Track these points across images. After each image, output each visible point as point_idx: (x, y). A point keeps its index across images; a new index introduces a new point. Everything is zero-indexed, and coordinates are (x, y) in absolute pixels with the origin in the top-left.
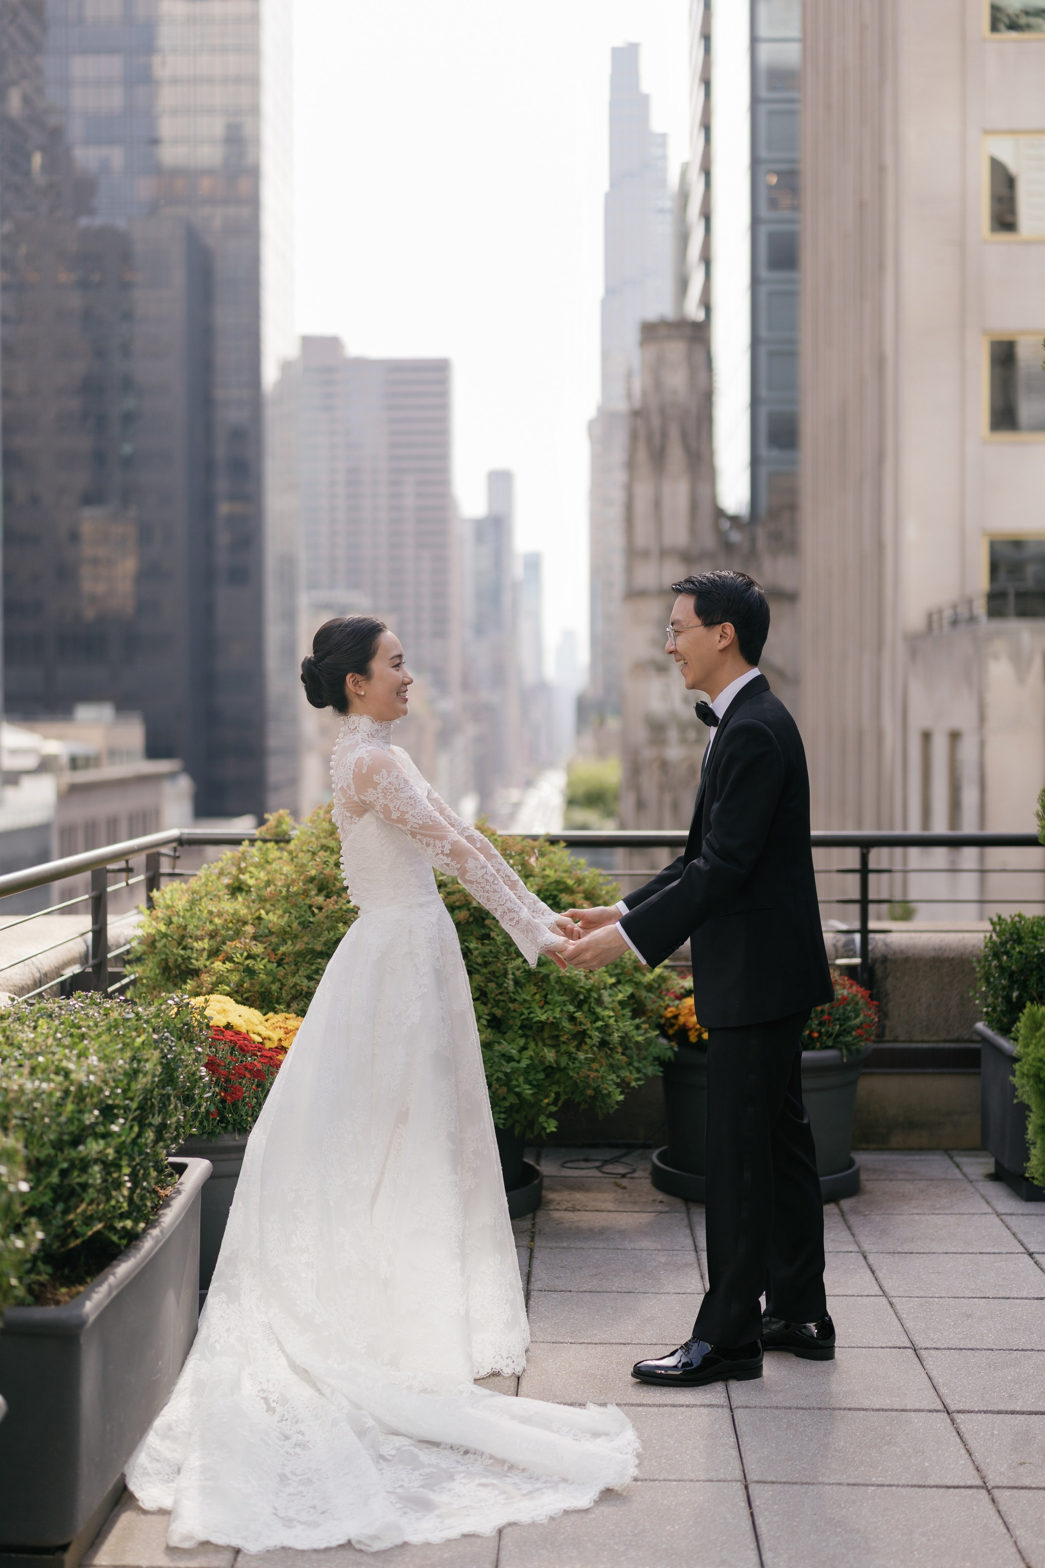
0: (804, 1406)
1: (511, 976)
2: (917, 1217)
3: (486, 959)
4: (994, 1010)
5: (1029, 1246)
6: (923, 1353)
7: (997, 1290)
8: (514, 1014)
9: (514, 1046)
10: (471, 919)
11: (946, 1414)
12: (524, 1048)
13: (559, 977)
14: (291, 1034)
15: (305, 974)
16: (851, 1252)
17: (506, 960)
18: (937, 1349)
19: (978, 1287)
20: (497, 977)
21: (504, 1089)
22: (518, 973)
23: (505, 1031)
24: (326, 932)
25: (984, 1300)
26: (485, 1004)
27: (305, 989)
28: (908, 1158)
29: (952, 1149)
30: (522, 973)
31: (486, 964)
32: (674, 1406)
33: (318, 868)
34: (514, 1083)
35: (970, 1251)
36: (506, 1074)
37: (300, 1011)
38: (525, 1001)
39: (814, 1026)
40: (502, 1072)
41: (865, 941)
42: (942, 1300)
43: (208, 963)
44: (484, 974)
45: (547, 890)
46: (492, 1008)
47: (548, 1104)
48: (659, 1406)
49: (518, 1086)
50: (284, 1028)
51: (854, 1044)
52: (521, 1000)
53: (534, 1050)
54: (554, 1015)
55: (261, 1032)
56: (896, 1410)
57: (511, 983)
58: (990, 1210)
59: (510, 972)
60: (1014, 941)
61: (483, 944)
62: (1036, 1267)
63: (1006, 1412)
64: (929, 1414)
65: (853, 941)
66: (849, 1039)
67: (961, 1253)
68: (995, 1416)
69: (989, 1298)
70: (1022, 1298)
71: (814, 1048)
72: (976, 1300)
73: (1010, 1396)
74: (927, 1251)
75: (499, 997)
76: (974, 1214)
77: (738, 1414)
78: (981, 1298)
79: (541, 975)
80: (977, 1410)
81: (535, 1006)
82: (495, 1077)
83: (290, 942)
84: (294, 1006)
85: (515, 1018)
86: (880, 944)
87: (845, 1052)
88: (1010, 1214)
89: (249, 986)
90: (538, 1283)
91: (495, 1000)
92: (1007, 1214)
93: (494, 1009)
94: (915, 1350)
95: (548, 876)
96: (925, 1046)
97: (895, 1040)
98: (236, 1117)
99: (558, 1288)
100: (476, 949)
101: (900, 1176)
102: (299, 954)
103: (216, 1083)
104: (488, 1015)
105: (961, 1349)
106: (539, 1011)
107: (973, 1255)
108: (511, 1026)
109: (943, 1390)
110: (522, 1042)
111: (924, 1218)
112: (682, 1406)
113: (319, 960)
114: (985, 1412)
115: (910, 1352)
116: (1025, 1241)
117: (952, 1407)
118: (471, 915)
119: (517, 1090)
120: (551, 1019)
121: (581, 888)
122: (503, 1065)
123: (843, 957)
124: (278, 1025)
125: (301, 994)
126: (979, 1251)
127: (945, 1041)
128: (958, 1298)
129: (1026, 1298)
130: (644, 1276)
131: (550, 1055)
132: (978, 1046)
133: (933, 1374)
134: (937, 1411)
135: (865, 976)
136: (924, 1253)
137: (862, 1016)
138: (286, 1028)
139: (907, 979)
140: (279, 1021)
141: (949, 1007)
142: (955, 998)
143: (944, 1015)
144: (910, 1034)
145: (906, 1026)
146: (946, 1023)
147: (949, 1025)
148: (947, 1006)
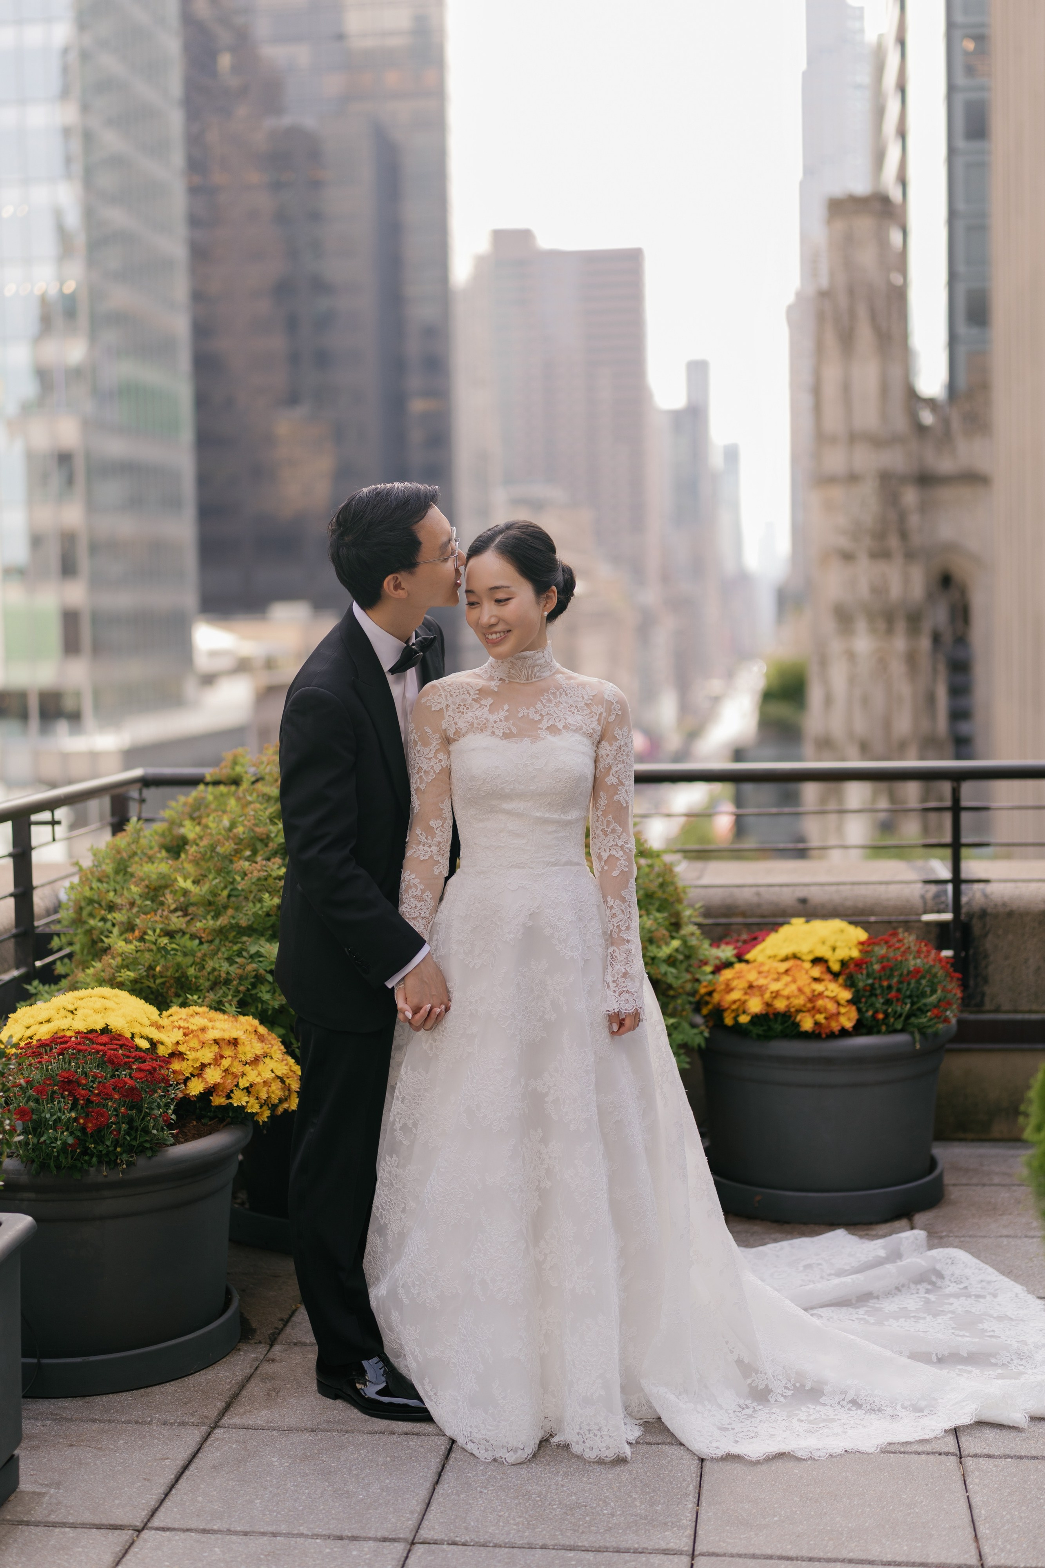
0: (792, 1553)
2: (1005, 1241)
14: (191, 1036)
15: (226, 956)
18: (989, 1456)
24: (251, 905)
27: (223, 975)
32: (618, 1551)
37: (215, 1002)
39: (878, 1005)
41: (957, 893)
43: (120, 940)
48: (598, 1550)
50: (184, 1028)
51: (930, 1026)
55: (150, 1036)
65: (945, 892)
66: (923, 1020)
71: (879, 1032)
83: (210, 916)
84: (210, 996)
86: (978, 895)
87: (917, 1036)
94: (961, 1458)
96: (1033, 1017)
97: (997, 1010)
98: (100, 1148)
101: (996, 1180)
102: (219, 932)
103: (71, 1107)
105: (1021, 1457)
109: (983, 1530)
113: (245, 939)
115: (953, 1460)
123: (932, 912)
124: (176, 1024)
133: (976, 1500)
135: (958, 934)
137: (939, 992)
138: (188, 1028)
139: (1010, 937)
140: (181, 1019)
144: (1016, 1003)
145: (1010, 993)
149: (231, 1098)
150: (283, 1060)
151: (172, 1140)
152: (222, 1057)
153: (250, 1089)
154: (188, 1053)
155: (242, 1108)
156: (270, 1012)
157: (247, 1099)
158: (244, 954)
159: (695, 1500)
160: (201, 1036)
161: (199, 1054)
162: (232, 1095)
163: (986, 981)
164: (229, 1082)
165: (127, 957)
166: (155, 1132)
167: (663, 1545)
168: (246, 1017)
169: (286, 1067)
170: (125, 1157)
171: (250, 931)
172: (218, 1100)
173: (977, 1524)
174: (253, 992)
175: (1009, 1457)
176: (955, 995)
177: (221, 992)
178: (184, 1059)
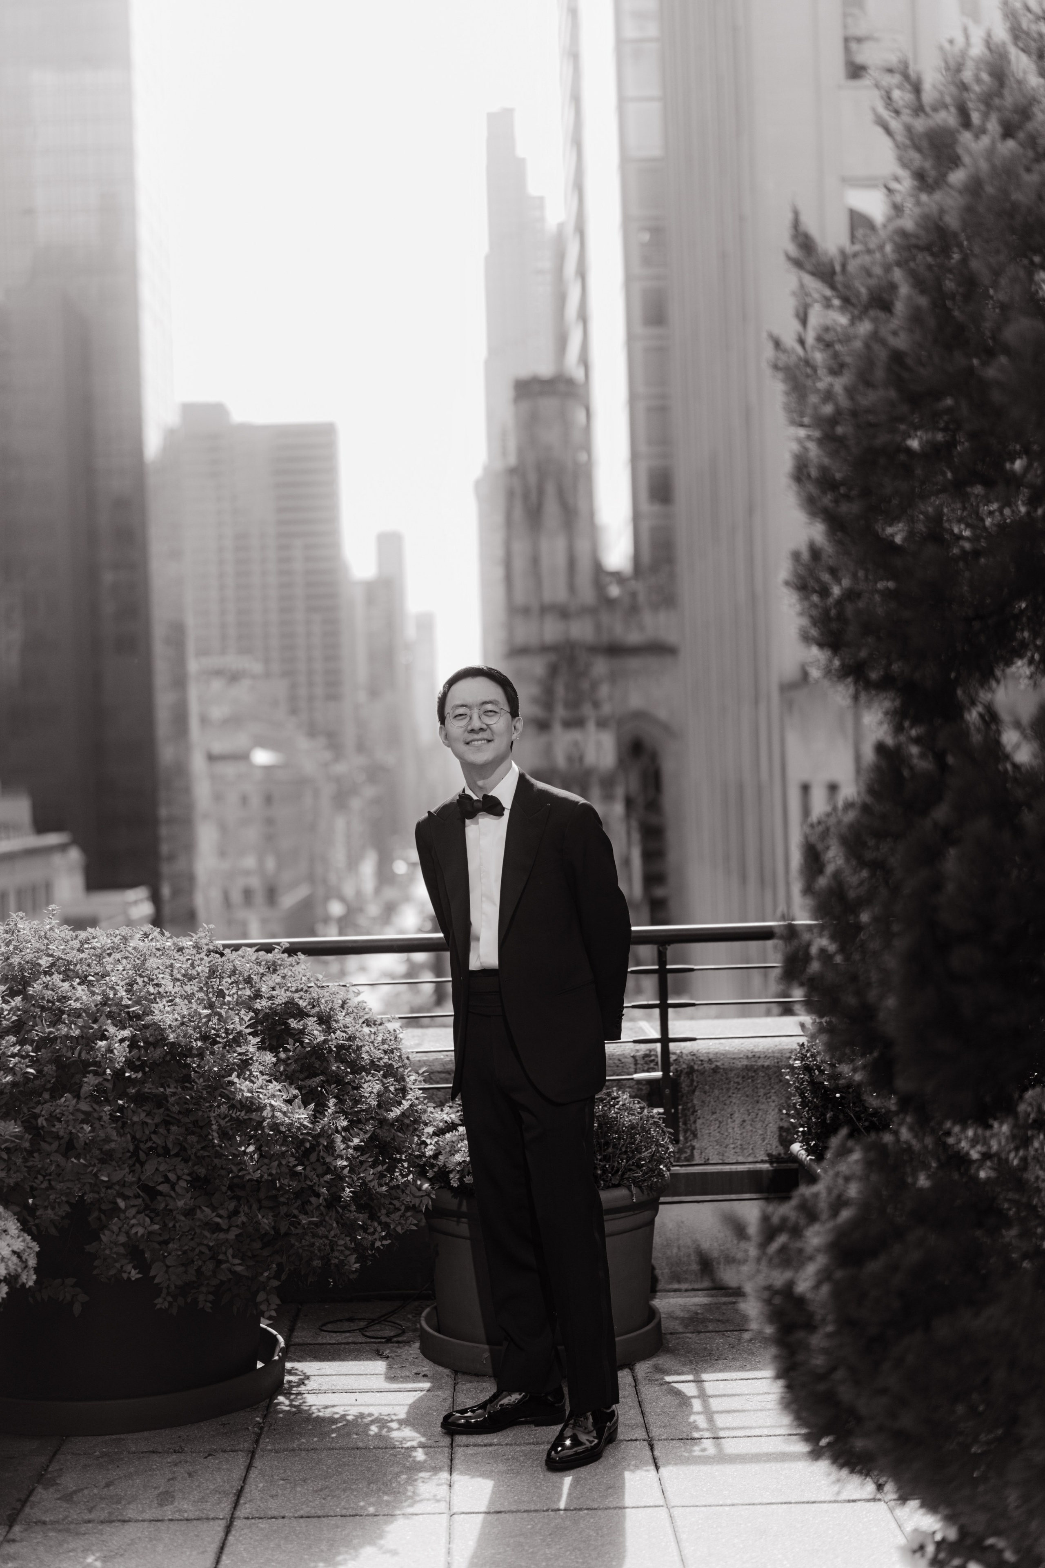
1: (214, 1127)
3: (187, 1106)
4: (809, 1131)
8: (223, 1172)
12: (236, 1213)
16: (636, 1440)
22: (223, 1123)
26: (186, 1160)
30: (229, 1121)
36: (210, 1248)
41: (665, 1051)
46: (194, 1165)
47: (269, 1278)
51: (645, 1181)
53: (246, 1215)
57: (215, 1134)
59: (213, 1122)
61: (183, 1088)
65: (654, 1051)
66: (639, 1174)
69: (790, 1503)
75: (201, 1152)
78: (782, 1503)
82: (197, 1251)
86: (683, 1054)
87: (634, 1191)
90: (247, 1506)
93: (196, 1167)
95: (277, 997)
96: (740, 1168)
97: (706, 1163)
99: (271, 1513)
100: (174, 1094)
104: (188, 1175)
122: (206, 1237)
123: (643, 1070)
127: (763, 1162)
130: (380, 1489)
131: (266, 1221)
132: (794, 1166)
135: (667, 1092)
137: (653, 1147)
139: (716, 1092)
141: (766, 1123)
142: (773, 1113)
143: (760, 1132)
144: (723, 1155)
145: (717, 1147)
146: (764, 1141)
147: (767, 1144)
148: (763, 1122)
150: (18, 1237)
156: (5, 1190)
163: (695, 1136)
169: (22, 1244)
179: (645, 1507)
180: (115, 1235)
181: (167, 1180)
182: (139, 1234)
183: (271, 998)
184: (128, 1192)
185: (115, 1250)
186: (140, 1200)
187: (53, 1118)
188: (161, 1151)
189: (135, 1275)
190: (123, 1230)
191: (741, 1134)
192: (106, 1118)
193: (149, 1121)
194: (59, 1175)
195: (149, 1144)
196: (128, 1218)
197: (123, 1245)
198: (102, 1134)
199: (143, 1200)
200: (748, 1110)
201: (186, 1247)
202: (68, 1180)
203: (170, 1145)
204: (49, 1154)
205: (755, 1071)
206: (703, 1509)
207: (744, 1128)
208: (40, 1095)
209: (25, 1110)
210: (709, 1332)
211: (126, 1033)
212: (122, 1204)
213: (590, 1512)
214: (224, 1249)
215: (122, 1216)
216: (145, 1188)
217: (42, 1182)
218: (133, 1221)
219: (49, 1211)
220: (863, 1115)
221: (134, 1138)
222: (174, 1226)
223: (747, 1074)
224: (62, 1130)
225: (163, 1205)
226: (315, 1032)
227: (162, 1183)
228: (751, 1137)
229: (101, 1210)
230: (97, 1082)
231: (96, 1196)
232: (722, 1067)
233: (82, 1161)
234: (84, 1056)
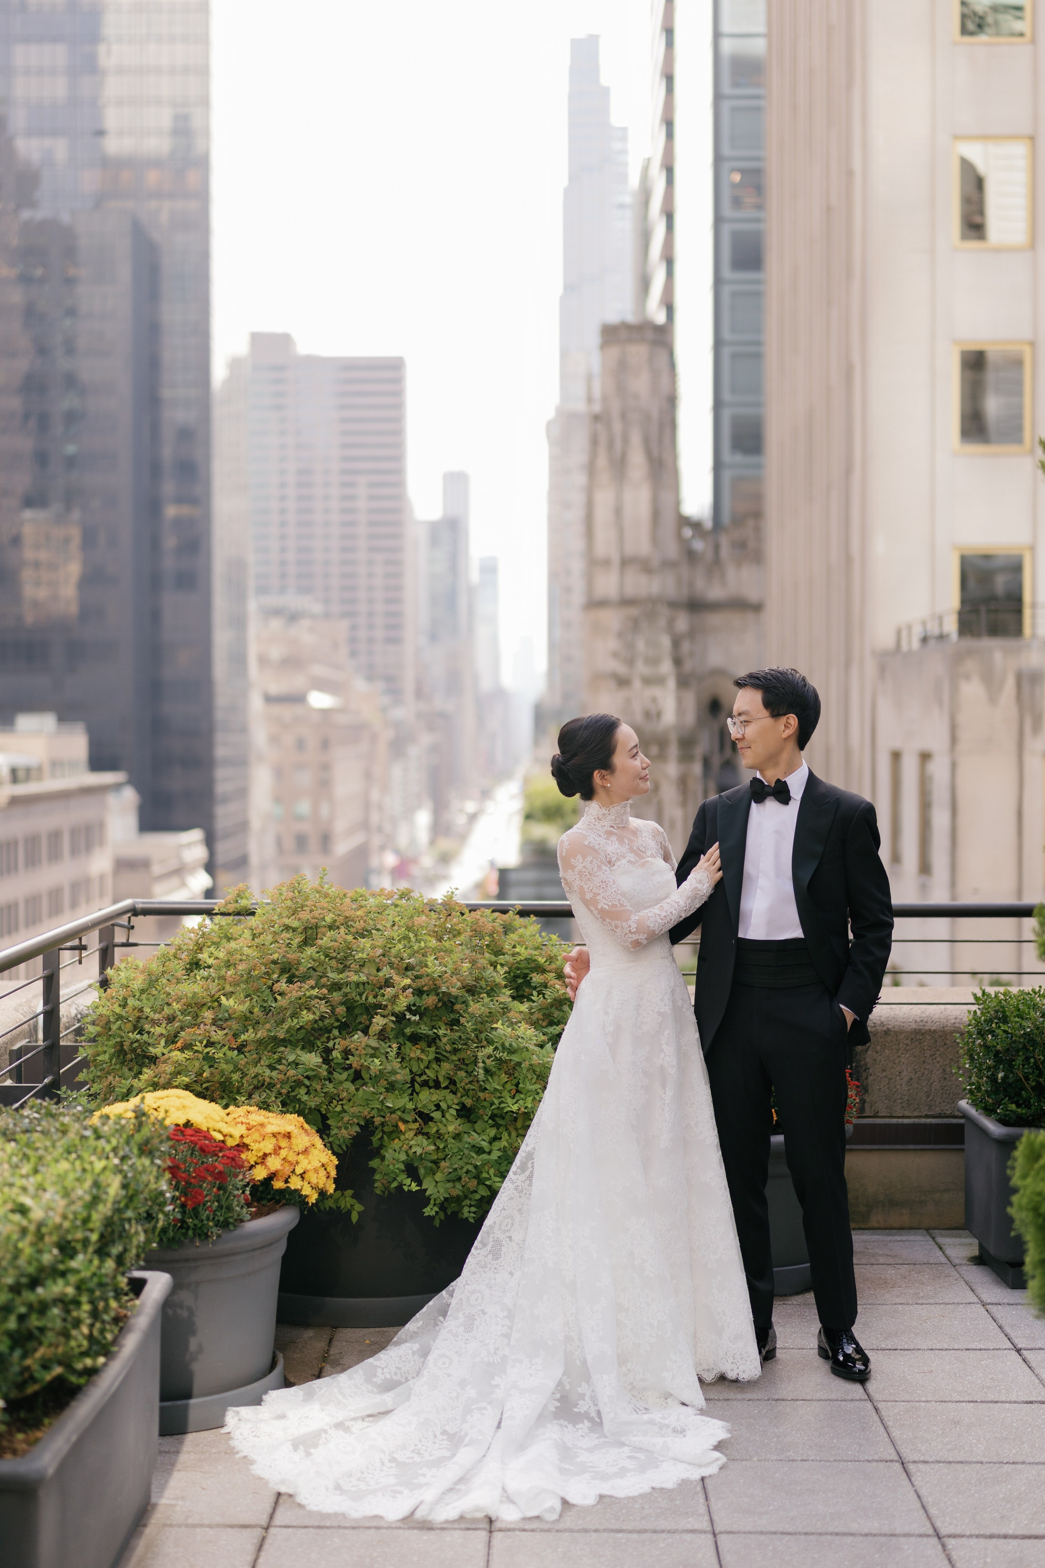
0: (790, 1530)
1: (481, 1065)
2: (900, 1307)
3: (455, 1046)
4: (978, 1089)
5: (1016, 1341)
6: (911, 1467)
7: (986, 1393)
8: (485, 1104)
9: (485, 1137)
10: (440, 1004)
11: (936, 1539)
12: (496, 1139)
13: (531, 1065)
14: (253, 1130)
15: (267, 1063)
17: (476, 1047)
18: (925, 1462)
19: (965, 1389)
20: (467, 1065)
21: (475, 1182)
22: (488, 1062)
23: (474, 1120)
24: (289, 1020)
25: (972, 1404)
26: (455, 1093)
27: (268, 1080)
28: (890, 1238)
29: (935, 1229)
30: (492, 1060)
31: (455, 1051)
32: (655, 1532)
33: (281, 951)
34: (485, 1175)
35: (956, 1347)
36: (476, 1167)
37: (262, 1103)
38: (496, 1089)
40: (471, 1164)
42: (929, 1405)
43: (165, 1051)
44: (453, 1061)
45: (518, 969)
46: (462, 1097)
48: (640, 1532)
49: (489, 1179)
50: (246, 1123)
52: (492, 1090)
54: (526, 1105)
55: (222, 1129)
56: (885, 1535)
57: (481, 1071)
58: (975, 1300)
59: (480, 1061)
60: (999, 1019)
61: (452, 1030)
62: (1024, 1365)
63: (999, 1537)
64: (919, 1539)
67: (946, 1350)
68: (987, 1540)
69: (976, 1402)
70: (1010, 1402)
72: (964, 1404)
73: (1003, 1517)
74: (912, 1347)
75: (469, 1085)
76: (958, 1304)
77: (722, 1539)
78: (969, 1402)
79: (512, 1063)
80: (968, 1533)
81: (506, 1094)
82: (465, 1170)
83: (251, 1030)
84: (256, 1097)
85: (485, 1107)
88: (996, 1304)
89: (208, 1075)
91: (464, 1089)
92: (992, 1304)
93: (464, 1098)
94: (903, 1464)
95: (518, 953)
96: (906, 1121)
97: (875, 1116)
98: (196, 1222)
100: (445, 1035)
101: (882, 1260)
102: (260, 1042)
103: (175, 1186)
104: (457, 1104)
105: (950, 1462)
106: (510, 1101)
107: (959, 1352)
108: (482, 1115)
109: (933, 1511)
110: (493, 1132)
111: (907, 1308)
112: (663, 1531)
113: (282, 1049)
114: (978, 1536)
115: (898, 1466)
116: (1012, 1335)
117: (943, 1531)
118: (439, 1000)
119: (488, 1183)
120: (523, 1109)
121: (553, 966)
124: (240, 1120)
125: (263, 1085)
126: (965, 1347)
127: (927, 1116)
128: (945, 1402)
129: (1015, 1402)
132: (962, 1121)
133: (923, 1492)
134: (928, 1536)
136: (908, 1350)
138: (249, 1124)
139: (887, 1051)
140: (240, 1116)
141: (931, 1081)
142: (938, 1073)
143: (925, 1090)
144: (891, 1109)
145: (886, 1101)
146: (928, 1098)
147: (931, 1100)
148: (929, 1081)
149: (289, 1182)
150: (324, 1151)
151: (249, 1217)
152: (280, 1148)
153: (303, 1175)
154: (252, 1144)
155: (297, 1191)
157: (301, 1183)
158: (284, 1061)
159: (704, 1497)
160: (261, 1130)
161: (262, 1145)
162: (289, 1180)
163: (867, 1090)
164: (288, 1169)
165: (180, 1065)
166: (238, 1209)
167: (689, 1527)
168: (293, 1115)
169: (326, 1157)
170: (215, 1230)
171: (284, 1042)
172: (278, 1184)
173: (927, 1508)
174: (293, 1094)
175: (940, 1462)
176: (854, 1099)
177: (265, 1095)
178: (248, 1150)
179: (852, 1400)
180: (397, 1154)
181: (438, 1107)
182: (418, 1154)
183: (513, 955)
184: (410, 1118)
185: (397, 1166)
186: (418, 1124)
187: (347, 1053)
188: (431, 1084)
189: (414, 1187)
190: (403, 1149)
191: (908, 1090)
192: (392, 1054)
193: (424, 1057)
194: (349, 1100)
195: (424, 1077)
196: (407, 1139)
197: (403, 1162)
198: (389, 1068)
199: (420, 1125)
200: (915, 1069)
201: (456, 1166)
202: (358, 1106)
203: (441, 1079)
204: (341, 1083)
205: (922, 1035)
206: (902, 1403)
207: (911, 1085)
208: (330, 1032)
209: (319, 1044)
210: (881, 1264)
211: (408, 981)
212: (402, 1127)
213: (806, 1402)
214: (486, 1168)
215: (402, 1137)
216: (421, 1114)
217: (336, 1106)
218: (412, 1142)
219: (343, 1131)
220: (1031, 1076)
221: (411, 1071)
222: (444, 1148)
223: (916, 1036)
224: (355, 1062)
225: (435, 1130)
226: (557, 986)
227: (436, 1110)
228: (917, 1094)
229: (384, 1132)
230: (384, 1022)
231: (383, 1120)
232: (893, 1030)
233: (371, 1089)
234: (371, 1000)
